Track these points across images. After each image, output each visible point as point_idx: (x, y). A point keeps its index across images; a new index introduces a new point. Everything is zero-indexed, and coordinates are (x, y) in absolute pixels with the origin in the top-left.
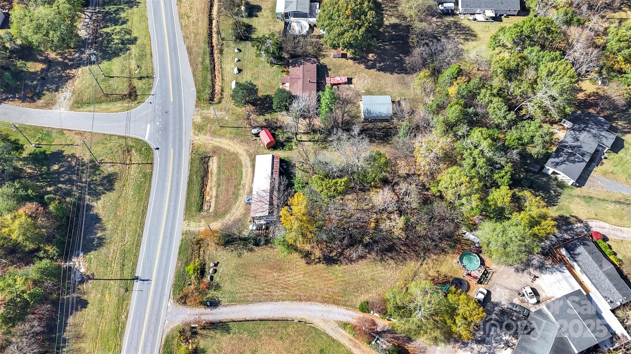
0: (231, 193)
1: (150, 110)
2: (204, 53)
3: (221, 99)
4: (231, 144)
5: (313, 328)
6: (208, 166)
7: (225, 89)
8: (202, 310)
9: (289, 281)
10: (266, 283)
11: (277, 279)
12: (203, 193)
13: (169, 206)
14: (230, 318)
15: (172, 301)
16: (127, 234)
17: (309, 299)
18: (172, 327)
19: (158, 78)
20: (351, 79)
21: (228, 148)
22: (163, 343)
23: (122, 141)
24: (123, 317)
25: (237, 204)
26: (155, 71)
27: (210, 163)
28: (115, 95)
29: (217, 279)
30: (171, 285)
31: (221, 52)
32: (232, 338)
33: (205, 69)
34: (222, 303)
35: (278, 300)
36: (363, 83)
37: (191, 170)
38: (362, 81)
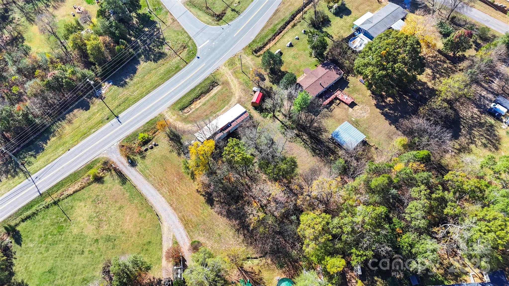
0: (205, 114)
1: (218, 32)
2: (283, 20)
4: (237, 86)
5: (160, 226)
6: (212, 89)
8: (124, 161)
9: (178, 189)
10: (166, 179)
11: (173, 183)
12: (193, 102)
14: (131, 178)
15: (118, 143)
16: (138, 91)
17: (175, 209)
18: (105, 156)
19: (242, 17)
20: (356, 105)
21: (233, 87)
22: (93, 160)
23: (187, 39)
24: (93, 130)
26: (245, 11)
27: (215, 89)
28: (211, 11)
29: (148, 153)
30: (126, 135)
31: (295, 25)
32: (121, 189)
33: (273, 30)
34: (137, 168)
35: (161, 194)
36: (361, 114)
37: (200, 84)
38: (361, 112)
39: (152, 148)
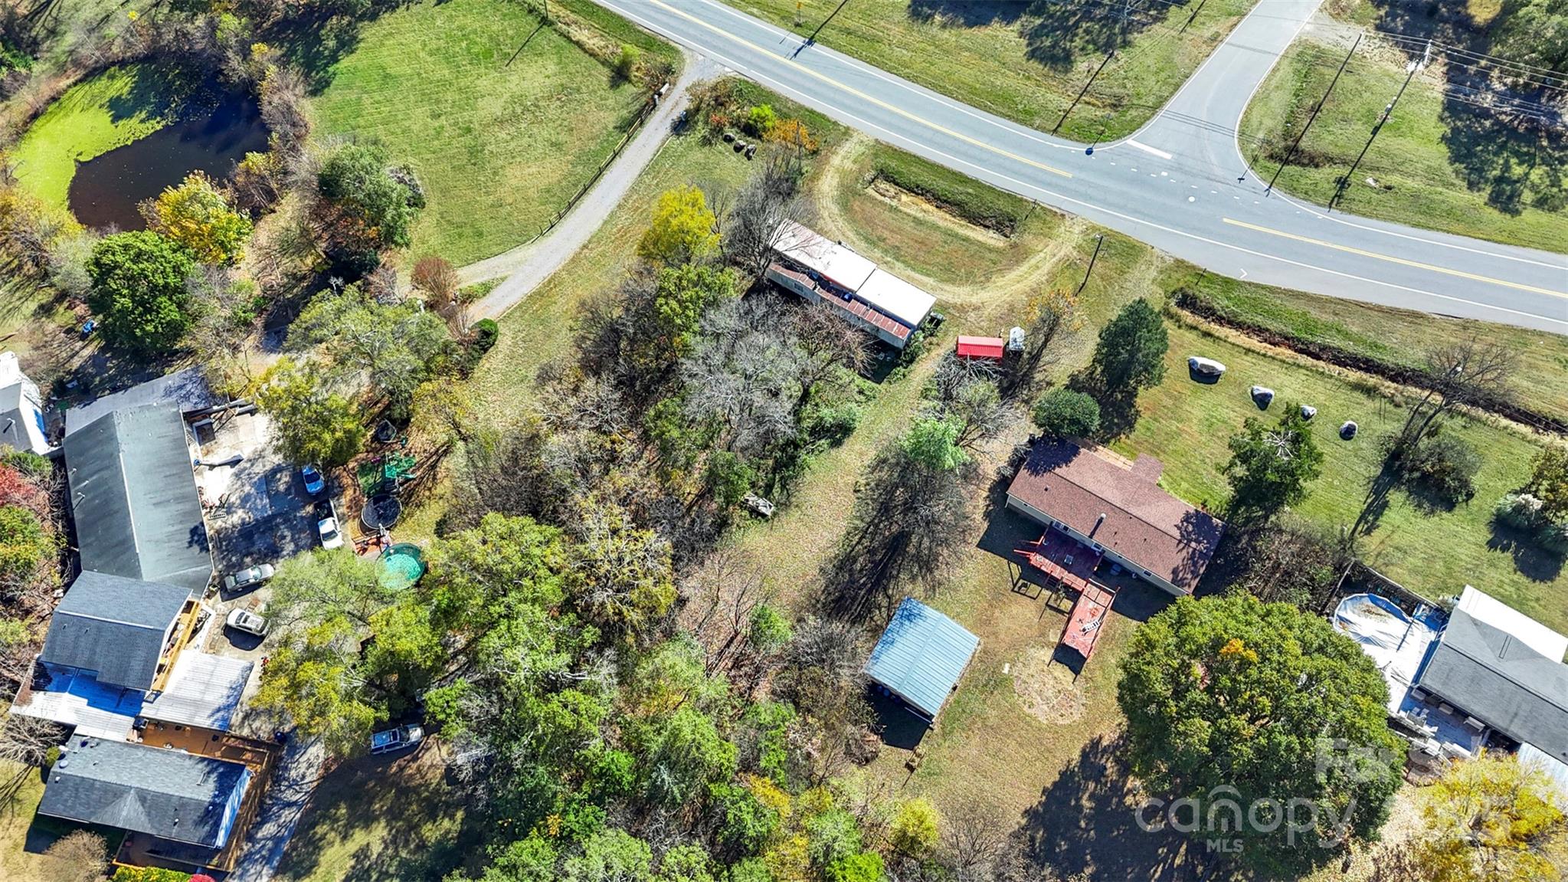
0: (886, 234)
1: (1219, 172)
2: (1375, 346)
3: (1178, 321)
4: (1020, 286)
5: (525, 242)
6: (988, 227)
7: (1209, 341)
9: (632, 246)
12: (922, 195)
13: (926, 127)
14: (639, 137)
15: (732, 74)
16: (910, 54)
17: (575, 260)
18: (688, 61)
19: (1322, 216)
21: (1012, 275)
22: (671, 43)
23: (1151, 101)
24: (755, 11)
25: (851, 234)
26: (1353, 217)
27: (990, 232)
28: (1305, 123)
29: (722, 147)
30: (760, 81)
32: (605, 128)
33: (1309, 327)
34: (674, 138)
35: (612, 215)
36: (1040, 693)
37: (991, 189)
38: (1050, 694)
39: (738, 149)
